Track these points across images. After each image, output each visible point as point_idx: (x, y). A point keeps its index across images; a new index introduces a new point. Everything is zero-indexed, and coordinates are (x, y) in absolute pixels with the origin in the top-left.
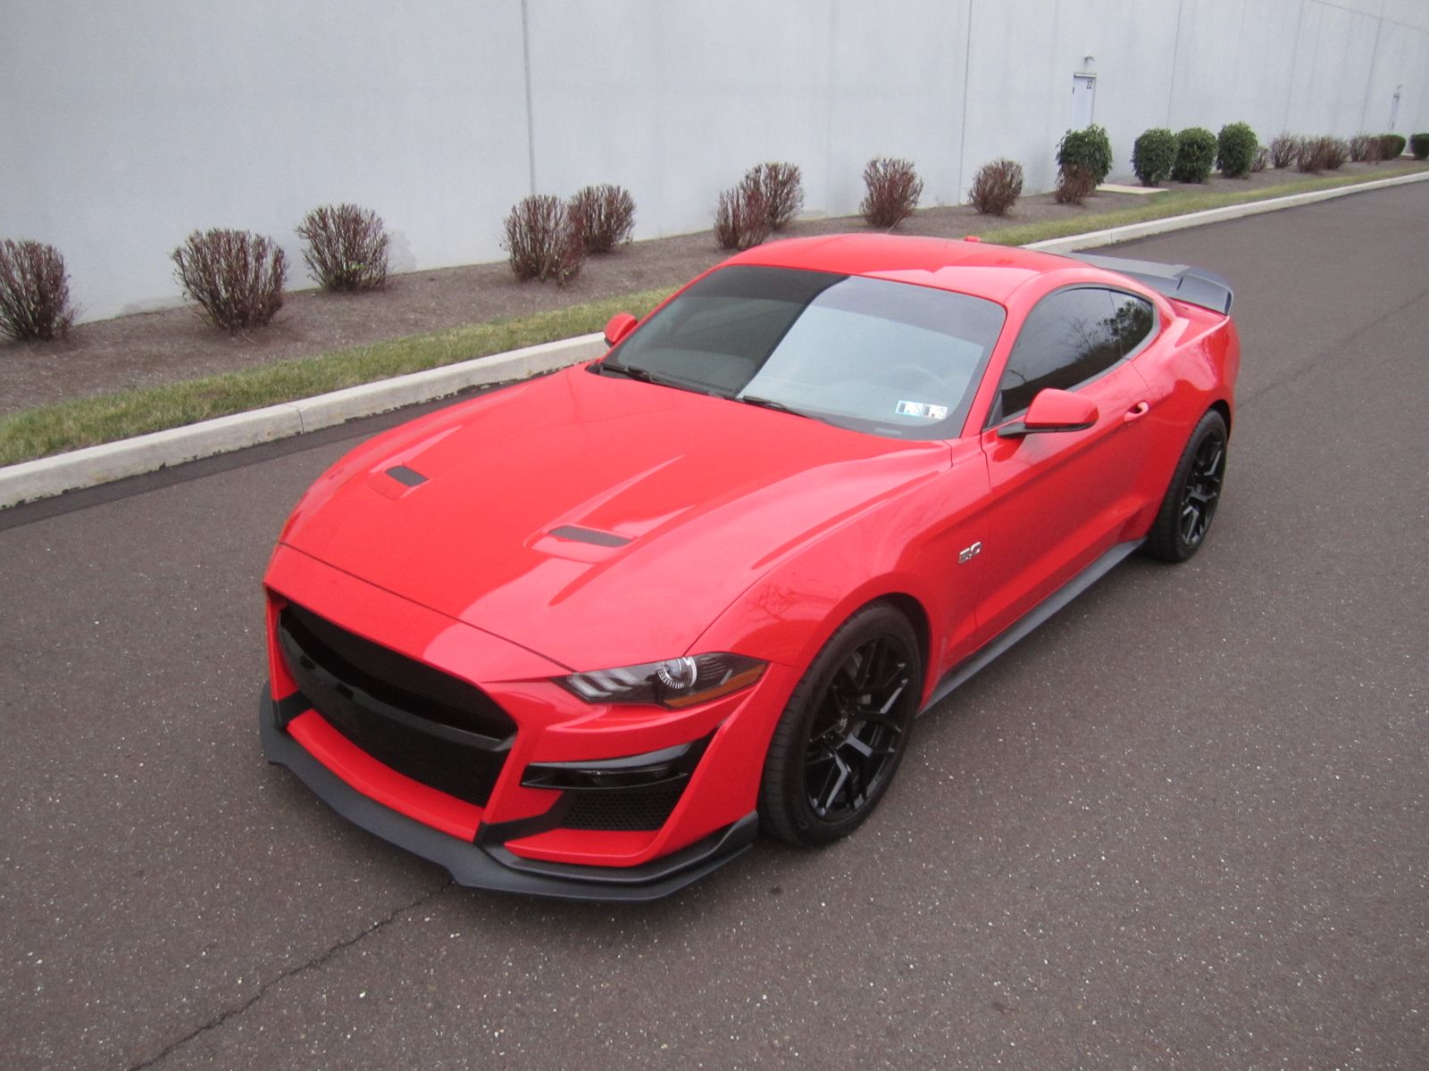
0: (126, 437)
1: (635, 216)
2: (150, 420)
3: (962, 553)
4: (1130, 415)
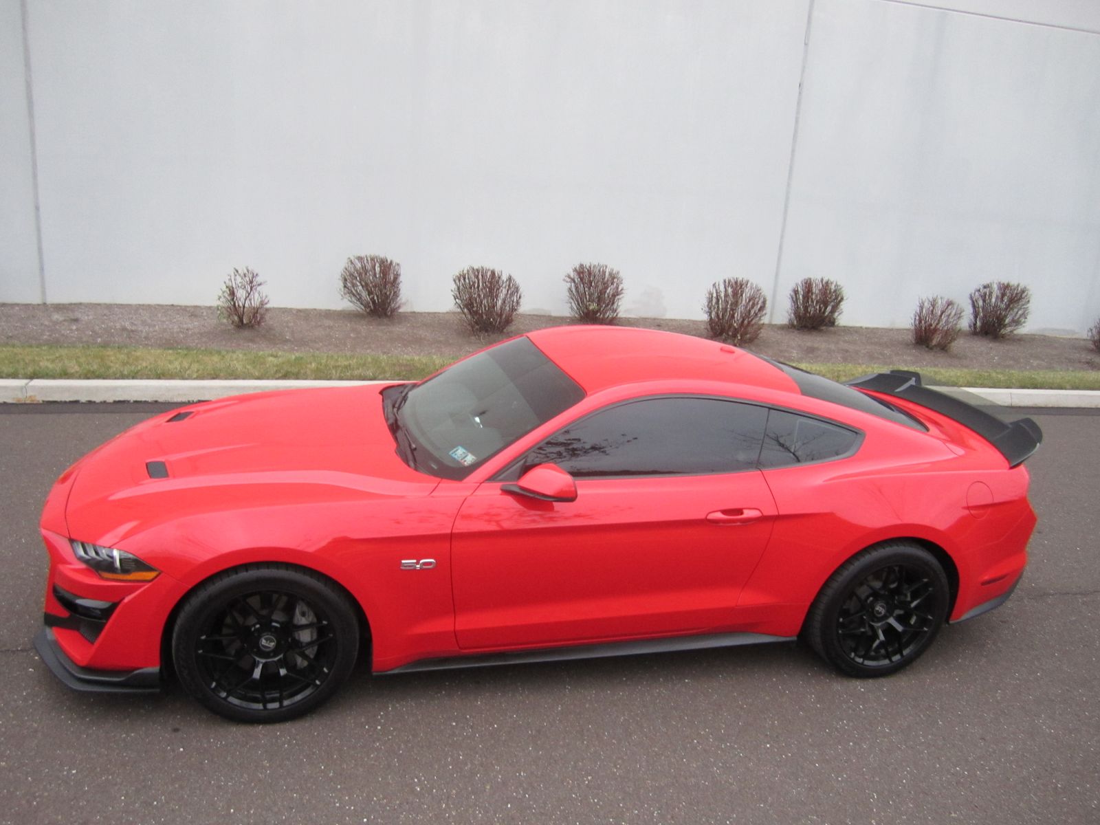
0: (330, 379)
1: (843, 305)
2: (356, 372)
3: (403, 561)
4: (719, 515)
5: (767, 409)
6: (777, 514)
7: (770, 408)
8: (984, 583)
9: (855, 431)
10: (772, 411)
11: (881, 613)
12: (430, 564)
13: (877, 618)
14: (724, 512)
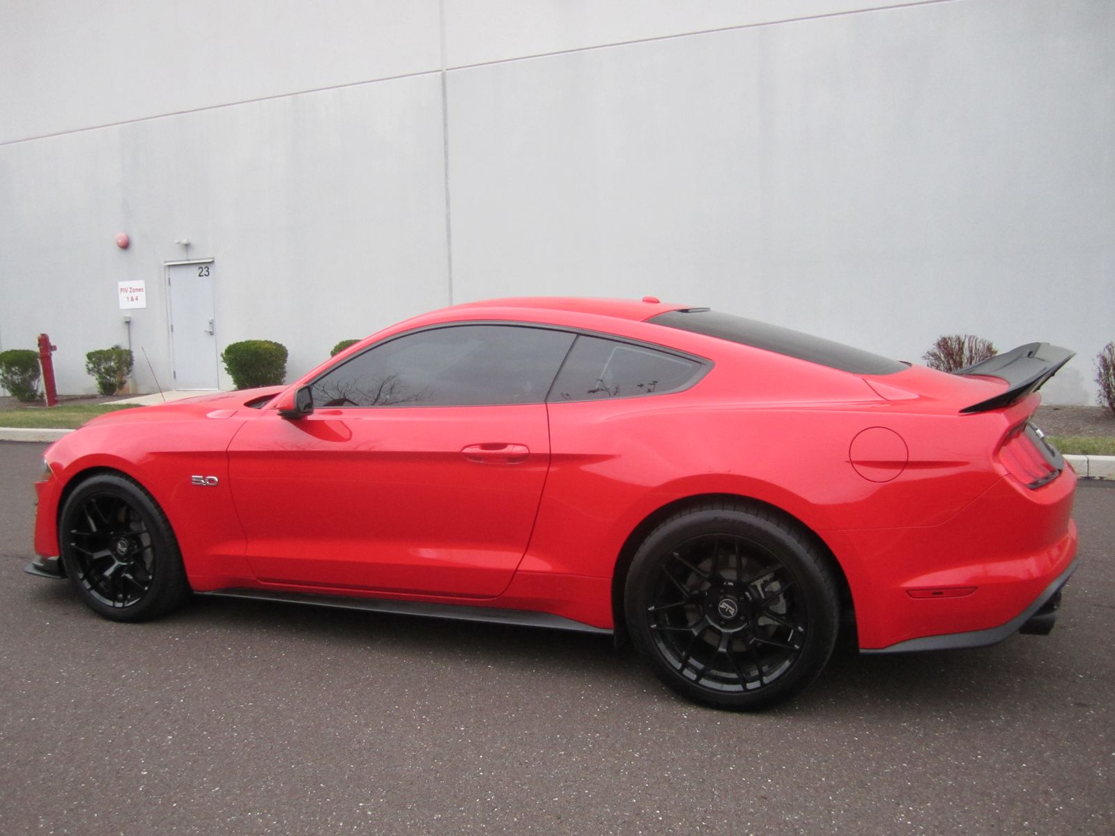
3: (193, 476)
4: (476, 450)
5: (576, 335)
6: (548, 452)
7: (579, 334)
8: (909, 591)
9: (697, 360)
10: (581, 337)
11: (728, 614)
12: (211, 481)
13: (722, 619)
14: (484, 446)
